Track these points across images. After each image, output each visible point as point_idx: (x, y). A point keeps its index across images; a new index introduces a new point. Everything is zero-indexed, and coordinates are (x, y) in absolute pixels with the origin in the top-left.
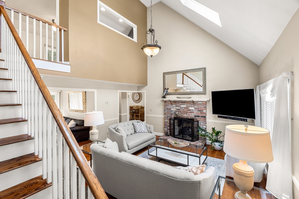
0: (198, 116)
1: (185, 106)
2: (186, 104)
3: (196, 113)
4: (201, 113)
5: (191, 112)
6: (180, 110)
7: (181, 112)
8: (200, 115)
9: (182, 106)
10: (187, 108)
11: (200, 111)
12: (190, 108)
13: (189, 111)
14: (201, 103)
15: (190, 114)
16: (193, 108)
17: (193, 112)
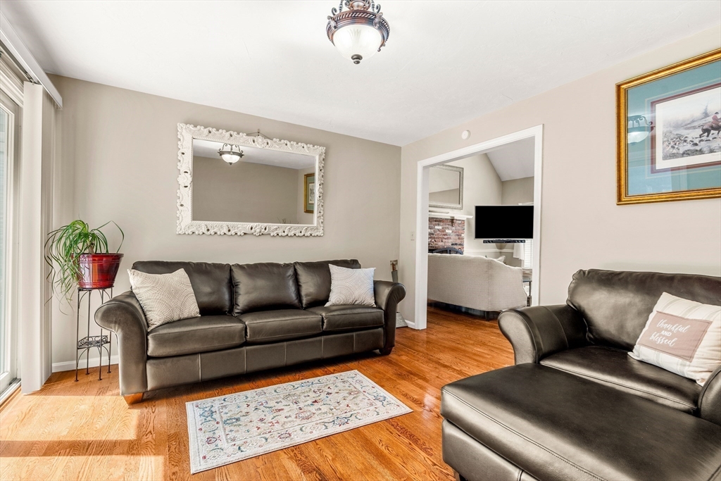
0: (456, 244)
1: (440, 228)
2: (441, 224)
3: (454, 239)
4: (459, 239)
5: (448, 238)
6: (433, 234)
7: (434, 238)
8: (458, 242)
9: (437, 227)
10: (443, 230)
11: (458, 235)
12: (447, 231)
13: (446, 237)
14: (460, 222)
15: (446, 240)
16: (450, 231)
17: (450, 238)
